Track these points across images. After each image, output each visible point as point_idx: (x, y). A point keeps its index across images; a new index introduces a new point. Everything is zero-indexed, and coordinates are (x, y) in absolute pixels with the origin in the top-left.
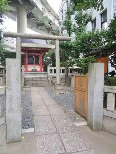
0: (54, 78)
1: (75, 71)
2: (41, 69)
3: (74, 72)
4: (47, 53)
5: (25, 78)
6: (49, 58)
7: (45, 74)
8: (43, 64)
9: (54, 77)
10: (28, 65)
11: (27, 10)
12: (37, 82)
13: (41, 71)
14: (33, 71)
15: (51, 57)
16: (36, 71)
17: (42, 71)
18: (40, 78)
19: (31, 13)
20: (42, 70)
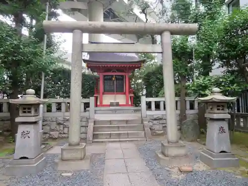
0: (155, 122)
1: (218, 106)
2: (127, 102)
3: (216, 111)
4: (137, 72)
5: (95, 122)
6: (140, 81)
7: (135, 111)
8: (130, 92)
9: (155, 120)
10: (103, 94)
11: (103, 5)
12: (120, 129)
13: (127, 105)
14: (112, 105)
15: (144, 79)
16: (118, 104)
17: (129, 105)
18: (127, 122)
19: (110, 9)
20: (130, 103)
